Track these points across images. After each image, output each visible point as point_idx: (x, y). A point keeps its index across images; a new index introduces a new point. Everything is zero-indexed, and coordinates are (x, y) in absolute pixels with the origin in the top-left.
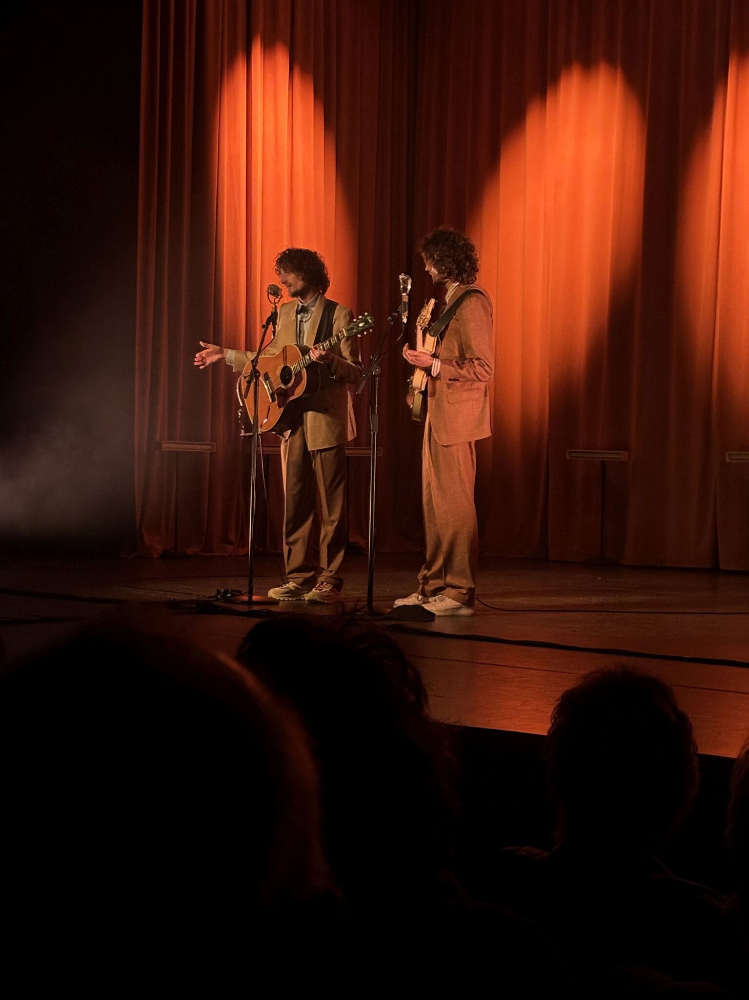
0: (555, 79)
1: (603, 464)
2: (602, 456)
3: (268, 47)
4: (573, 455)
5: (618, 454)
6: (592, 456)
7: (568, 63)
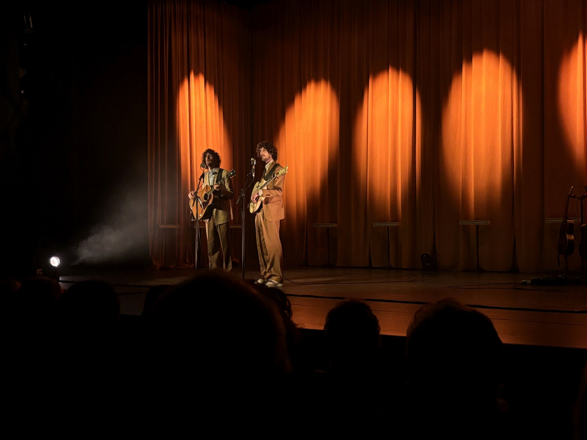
0: (305, 86)
1: (328, 228)
2: (327, 226)
3: (196, 74)
4: (316, 225)
5: (333, 225)
6: (323, 225)
7: (310, 80)
